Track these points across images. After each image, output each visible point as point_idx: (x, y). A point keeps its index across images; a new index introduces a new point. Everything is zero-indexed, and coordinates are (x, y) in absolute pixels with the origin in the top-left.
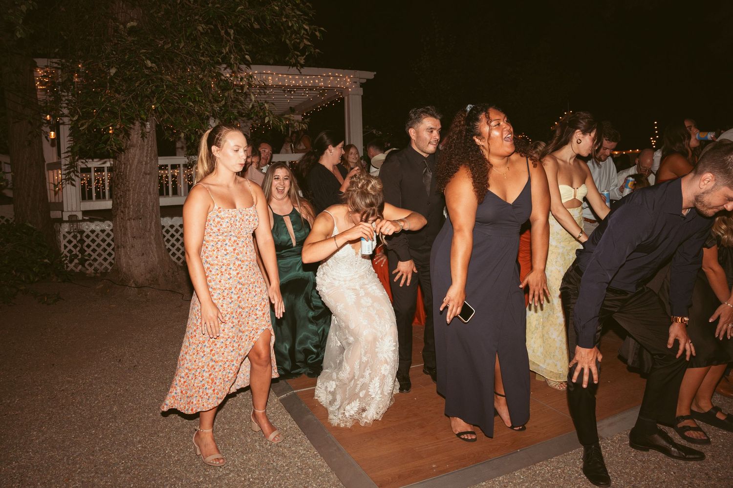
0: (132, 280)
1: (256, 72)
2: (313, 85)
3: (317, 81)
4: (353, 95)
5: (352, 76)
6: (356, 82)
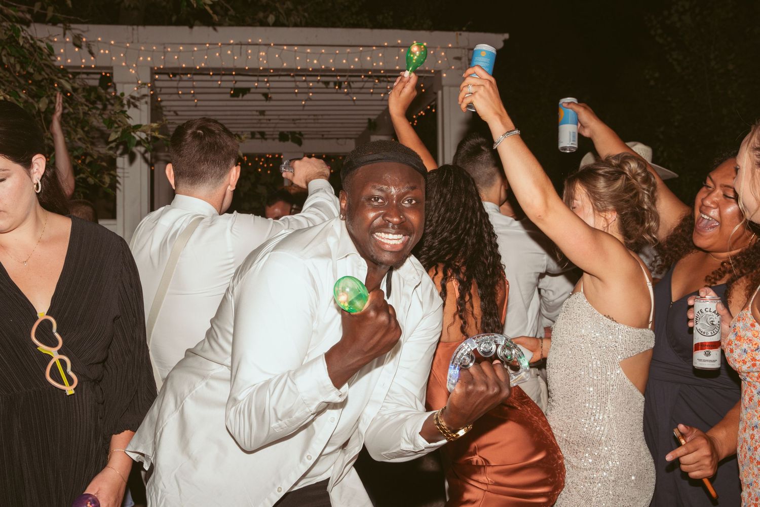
1: (232, 41)
2: (359, 67)
3: (369, 58)
4: (450, 86)
5: (450, 45)
6: (459, 59)
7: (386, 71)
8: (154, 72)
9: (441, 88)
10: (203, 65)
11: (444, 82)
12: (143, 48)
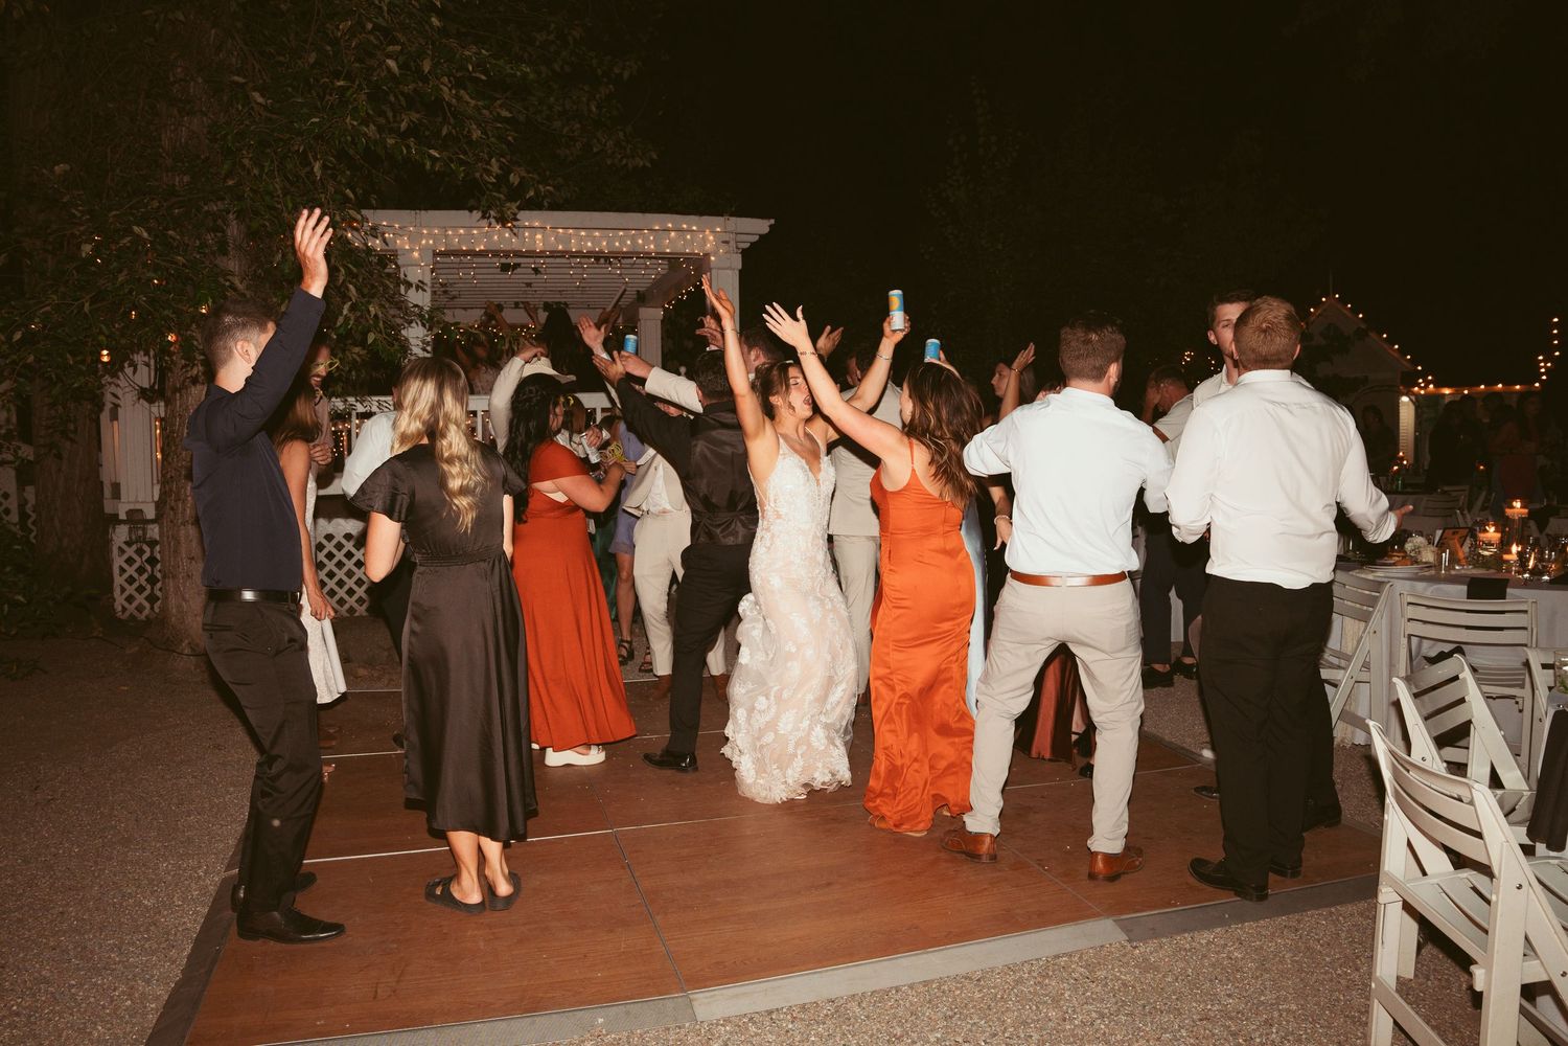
0: (187, 641)
2: (631, 249)
3: (640, 241)
4: (719, 269)
5: (718, 229)
6: (726, 242)
7: (657, 253)
8: (435, 254)
9: (710, 270)
10: (482, 248)
11: (712, 266)
12: (425, 232)
